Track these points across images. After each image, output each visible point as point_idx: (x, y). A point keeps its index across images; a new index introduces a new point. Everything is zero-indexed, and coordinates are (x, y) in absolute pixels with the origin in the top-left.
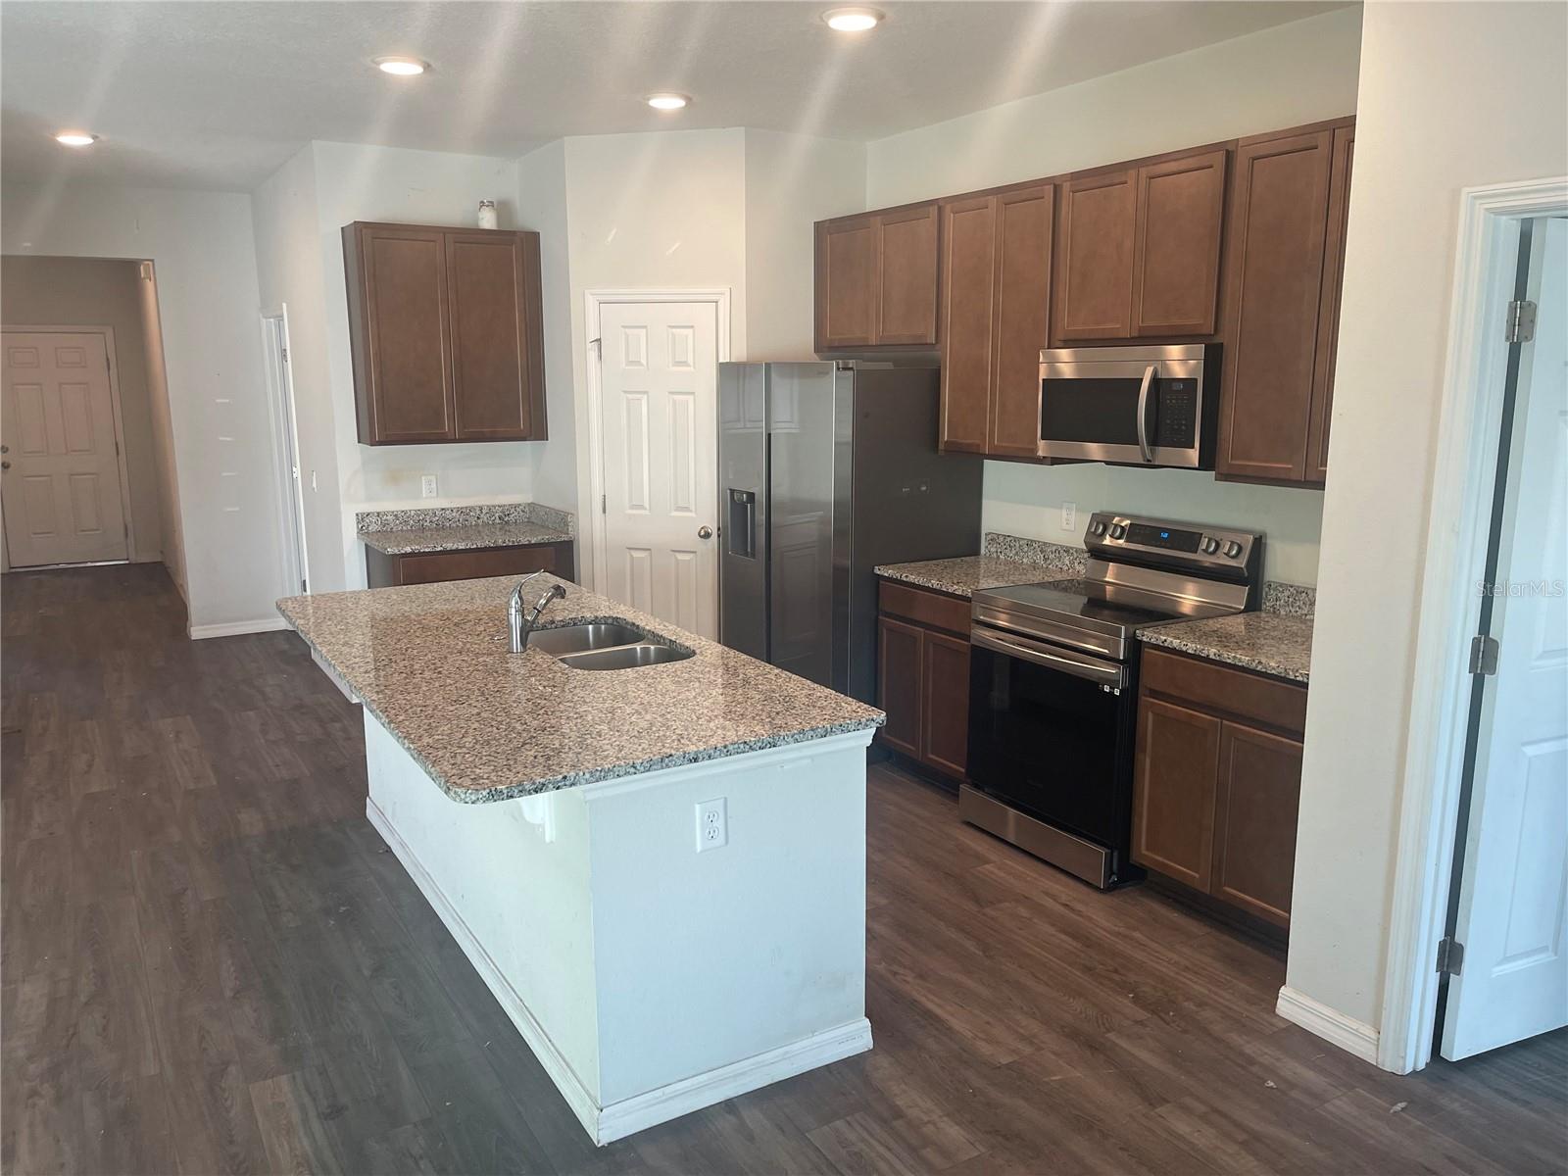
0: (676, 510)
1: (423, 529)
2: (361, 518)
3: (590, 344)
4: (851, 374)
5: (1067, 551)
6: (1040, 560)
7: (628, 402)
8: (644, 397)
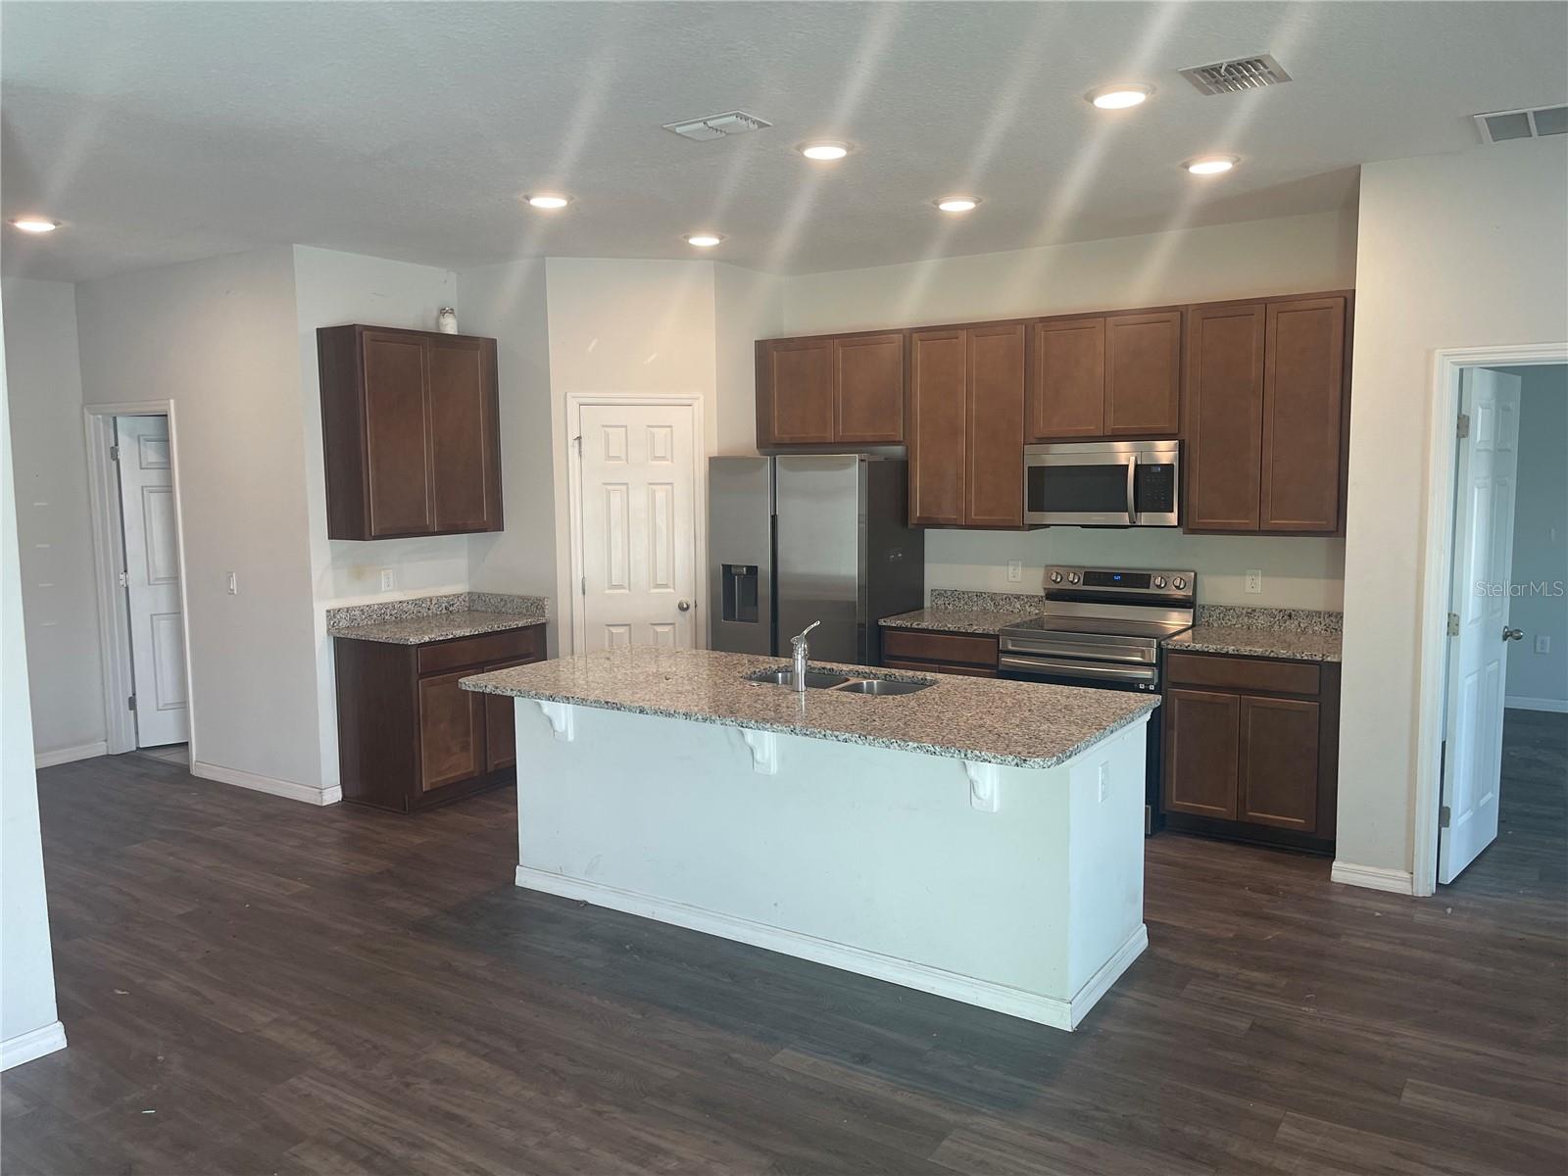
0: (655, 588)
1: (385, 622)
2: (332, 614)
3: (570, 444)
4: (865, 465)
5: (1018, 597)
6: (990, 605)
7: (608, 492)
8: (624, 488)
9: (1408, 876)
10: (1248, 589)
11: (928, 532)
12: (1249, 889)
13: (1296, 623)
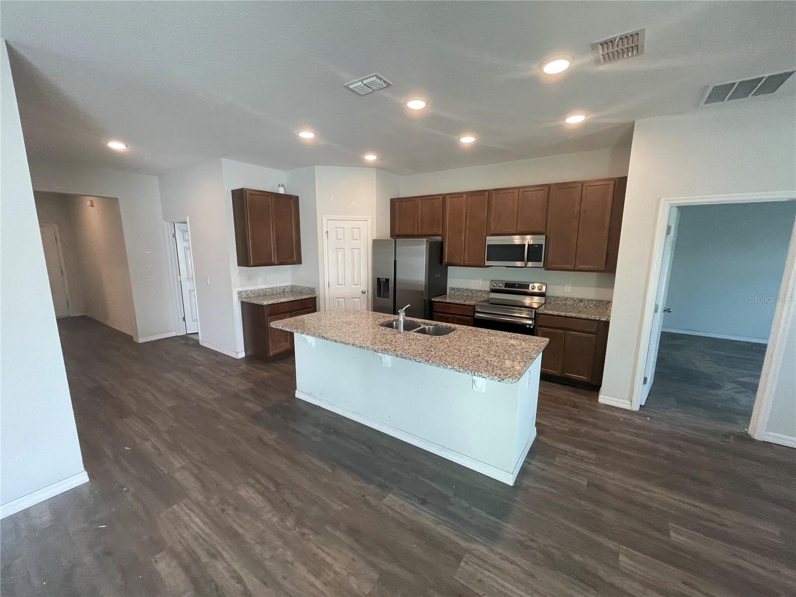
0: (354, 285)
1: (259, 296)
2: (239, 293)
3: (324, 233)
4: (428, 243)
5: (480, 291)
6: (470, 294)
7: (337, 251)
8: (343, 250)
9: (629, 402)
10: (566, 291)
11: (449, 267)
12: (569, 406)
13: (583, 303)
